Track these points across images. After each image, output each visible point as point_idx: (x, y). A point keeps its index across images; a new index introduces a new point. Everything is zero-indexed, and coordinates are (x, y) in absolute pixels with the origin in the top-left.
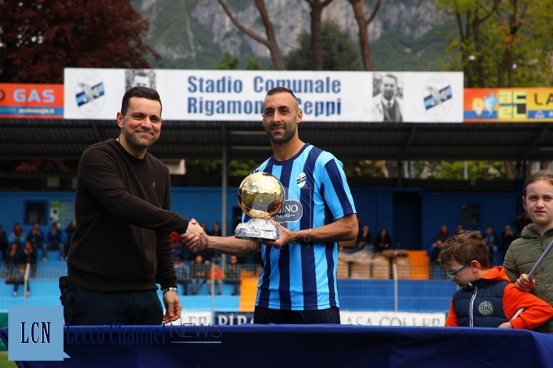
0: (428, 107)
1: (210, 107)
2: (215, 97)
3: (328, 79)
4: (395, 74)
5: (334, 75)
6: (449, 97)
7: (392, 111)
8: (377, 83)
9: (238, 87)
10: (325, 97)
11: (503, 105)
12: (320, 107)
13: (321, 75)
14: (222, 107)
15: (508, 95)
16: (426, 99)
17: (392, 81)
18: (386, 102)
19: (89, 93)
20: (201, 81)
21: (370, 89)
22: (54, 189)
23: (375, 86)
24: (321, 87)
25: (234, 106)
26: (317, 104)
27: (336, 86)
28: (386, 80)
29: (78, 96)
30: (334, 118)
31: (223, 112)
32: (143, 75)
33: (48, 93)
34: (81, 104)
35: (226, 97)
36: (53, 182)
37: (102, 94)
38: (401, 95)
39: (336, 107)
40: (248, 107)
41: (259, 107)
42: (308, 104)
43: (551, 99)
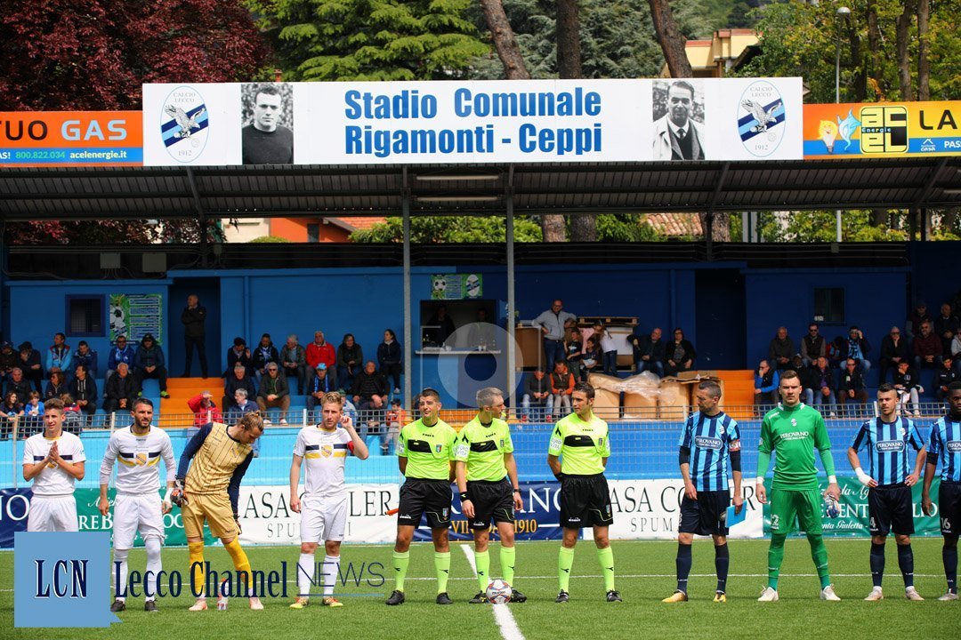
0: (746, 136)
1: (381, 142)
2: (392, 125)
3: (579, 91)
5: (588, 85)
6: (781, 118)
7: (686, 142)
8: (659, 96)
9: (429, 107)
10: (575, 123)
12: (566, 139)
13: (569, 85)
14: (403, 143)
16: (741, 122)
17: (686, 93)
18: (675, 129)
19: (183, 123)
20: (368, 98)
21: (649, 109)
22: (112, 274)
23: (656, 102)
24: (567, 105)
25: (423, 140)
26: (560, 132)
27: (591, 104)
28: (676, 91)
29: (165, 128)
30: (590, 156)
31: (405, 150)
32: (270, 91)
33: (117, 124)
34: (169, 142)
35: (409, 125)
36: (110, 261)
37: (204, 124)
38: (701, 117)
39: (593, 138)
40: (447, 140)
41: (465, 140)
42: (546, 134)
43: (947, 119)
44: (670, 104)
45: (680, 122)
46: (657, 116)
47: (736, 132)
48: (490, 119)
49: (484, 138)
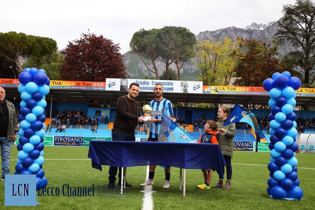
0: (194, 90)
2: (142, 86)
3: (170, 82)
4: (186, 81)
5: (171, 81)
6: (199, 87)
7: (185, 90)
8: (182, 83)
9: (148, 83)
10: (169, 87)
11: (212, 90)
12: (168, 89)
13: (168, 81)
15: (213, 87)
16: (194, 88)
17: (186, 83)
18: (184, 88)
19: (112, 84)
20: (139, 82)
21: (180, 85)
22: (102, 108)
23: (181, 84)
24: (168, 84)
25: (147, 88)
26: (167, 88)
27: (172, 84)
28: (184, 83)
29: (109, 85)
30: (171, 92)
31: (144, 90)
32: (125, 80)
33: (102, 84)
34: (109, 87)
35: (145, 86)
36: (102, 106)
37: (115, 84)
38: (188, 86)
39: (172, 89)
40: (150, 88)
42: (165, 88)
43: (223, 89)
44: (183, 85)
45: (185, 87)
47: (193, 89)
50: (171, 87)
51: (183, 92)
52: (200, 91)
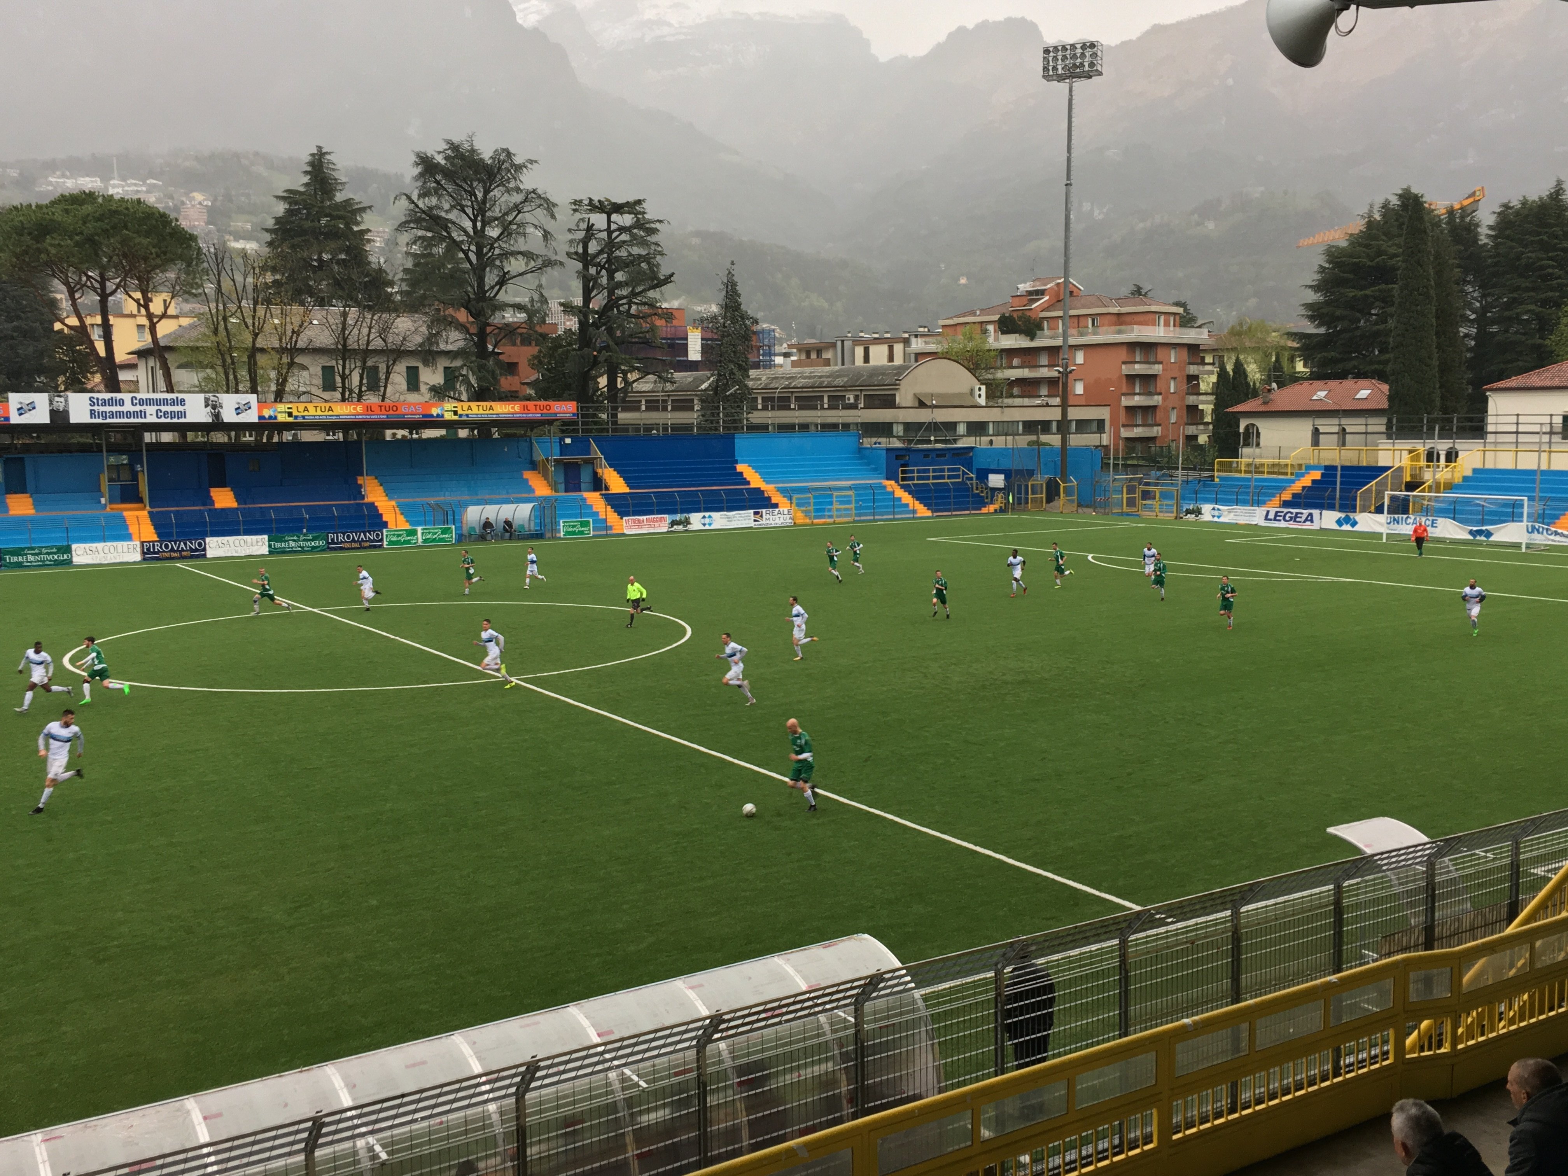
0: (238, 414)
1: (104, 415)
2: (107, 409)
3: (177, 398)
4: (218, 395)
5: (181, 396)
6: (250, 408)
7: (217, 416)
8: (207, 400)
9: (121, 402)
10: (176, 408)
11: (279, 412)
12: (173, 414)
13: (174, 396)
14: (112, 415)
16: (236, 409)
17: (216, 399)
18: (213, 411)
19: (26, 408)
20: (98, 399)
24: (174, 403)
25: (120, 414)
26: (171, 412)
27: (182, 402)
28: (212, 398)
29: (19, 410)
30: (182, 420)
31: (113, 418)
32: (60, 397)
34: (20, 415)
35: (114, 409)
37: (35, 408)
38: (222, 407)
39: (183, 414)
40: (129, 414)
41: (136, 414)
42: (166, 413)
43: (306, 409)
44: (210, 403)
45: (214, 407)
46: (206, 406)
47: (234, 412)
48: (145, 407)
49: (142, 414)
50: (179, 408)
51: (210, 421)
52: (251, 417)
